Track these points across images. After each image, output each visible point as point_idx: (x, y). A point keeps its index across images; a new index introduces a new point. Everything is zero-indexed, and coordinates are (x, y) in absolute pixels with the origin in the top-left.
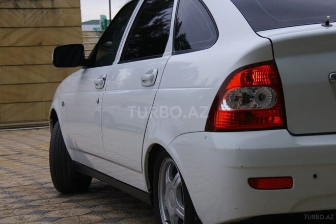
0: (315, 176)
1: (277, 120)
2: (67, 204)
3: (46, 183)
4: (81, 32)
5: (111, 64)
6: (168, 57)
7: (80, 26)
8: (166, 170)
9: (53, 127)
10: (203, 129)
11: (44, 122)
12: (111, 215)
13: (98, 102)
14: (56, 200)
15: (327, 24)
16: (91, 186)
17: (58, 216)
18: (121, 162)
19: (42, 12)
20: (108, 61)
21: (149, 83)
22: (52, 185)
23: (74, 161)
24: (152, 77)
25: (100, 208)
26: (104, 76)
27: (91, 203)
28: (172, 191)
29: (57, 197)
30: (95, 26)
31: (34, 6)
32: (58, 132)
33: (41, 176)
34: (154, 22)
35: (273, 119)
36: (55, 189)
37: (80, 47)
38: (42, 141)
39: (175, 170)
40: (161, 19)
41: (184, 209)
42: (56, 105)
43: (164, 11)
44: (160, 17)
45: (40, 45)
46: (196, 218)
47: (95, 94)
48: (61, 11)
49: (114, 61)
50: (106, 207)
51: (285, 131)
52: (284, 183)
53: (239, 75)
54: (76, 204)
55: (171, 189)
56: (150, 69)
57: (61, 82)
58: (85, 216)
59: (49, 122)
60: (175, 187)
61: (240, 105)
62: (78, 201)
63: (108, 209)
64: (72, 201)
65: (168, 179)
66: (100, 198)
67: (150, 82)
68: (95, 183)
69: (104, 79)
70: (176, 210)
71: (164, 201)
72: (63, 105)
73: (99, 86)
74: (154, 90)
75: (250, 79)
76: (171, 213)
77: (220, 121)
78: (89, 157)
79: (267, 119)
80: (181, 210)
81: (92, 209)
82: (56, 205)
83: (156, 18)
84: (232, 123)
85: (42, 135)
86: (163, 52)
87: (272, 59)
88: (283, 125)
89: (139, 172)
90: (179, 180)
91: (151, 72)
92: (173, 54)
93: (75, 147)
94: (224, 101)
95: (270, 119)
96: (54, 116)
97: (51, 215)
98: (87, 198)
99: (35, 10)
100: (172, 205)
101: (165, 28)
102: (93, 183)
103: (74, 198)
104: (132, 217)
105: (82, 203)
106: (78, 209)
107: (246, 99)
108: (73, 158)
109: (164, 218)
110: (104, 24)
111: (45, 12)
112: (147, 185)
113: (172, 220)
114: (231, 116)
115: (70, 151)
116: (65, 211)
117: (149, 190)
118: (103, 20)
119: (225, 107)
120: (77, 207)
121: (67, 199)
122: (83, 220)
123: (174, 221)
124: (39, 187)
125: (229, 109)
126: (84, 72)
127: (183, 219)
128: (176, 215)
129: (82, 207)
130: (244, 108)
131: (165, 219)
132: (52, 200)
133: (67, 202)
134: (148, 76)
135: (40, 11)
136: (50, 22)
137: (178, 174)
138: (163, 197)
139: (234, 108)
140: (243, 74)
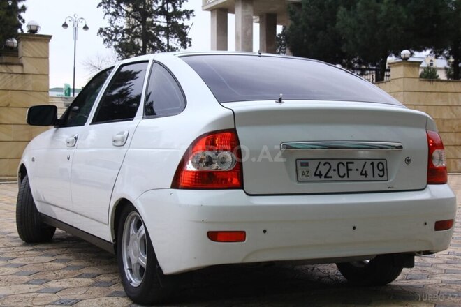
0: (265, 231)
1: (235, 181)
2: (31, 252)
3: (10, 233)
4: (48, 97)
5: (83, 125)
6: (139, 121)
7: (48, 92)
8: (131, 223)
9: (22, 181)
10: (170, 186)
11: (7, 178)
12: (74, 263)
13: (69, 159)
14: (21, 249)
15: (280, 101)
16: (55, 237)
17: (23, 263)
18: (86, 214)
19: (12, 76)
20: (81, 122)
21: (119, 143)
22: (17, 235)
23: (40, 213)
24: (123, 138)
25: (64, 257)
26: (76, 136)
27: (55, 252)
28: (136, 242)
29: (21, 246)
30: (58, 93)
31: (4, 71)
32: (27, 186)
33: (5, 226)
34: (120, 91)
35: (232, 180)
36: (20, 239)
37: (54, 109)
38: (5, 195)
39: (139, 223)
40: (127, 89)
41: (146, 258)
42: (26, 160)
43: (129, 82)
44: (126, 87)
45: (8, 106)
46: (157, 267)
47: (66, 151)
48: (30, 77)
49: (85, 121)
50: (70, 256)
51: (242, 190)
52: (239, 236)
53: (204, 140)
54: (39, 253)
55: (135, 240)
56: (121, 130)
57: (29, 141)
58: (49, 264)
59: (17, 177)
60: (139, 238)
61: (204, 166)
62: (42, 250)
63: (71, 258)
64: (36, 250)
65: (132, 231)
66: (63, 248)
67: (122, 142)
68: (59, 234)
69: (76, 138)
70: (138, 259)
71: (127, 250)
72: (33, 160)
73: (71, 145)
74: (124, 150)
75: (213, 143)
76: (134, 262)
77: (185, 179)
78: (55, 209)
79: (226, 180)
80: (143, 259)
81: (56, 257)
82: (20, 253)
83: (123, 87)
84: (195, 182)
85: (5, 189)
86: (134, 116)
87: (233, 127)
88: (240, 186)
89: (105, 224)
90: (144, 232)
91: (122, 133)
92: (143, 118)
93: (43, 199)
94: (190, 162)
95: (229, 180)
96: (23, 171)
97: (15, 261)
98: (50, 247)
99: (5, 75)
100: (135, 255)
101: (128, 96)
102: (57, 234)
103: (38, 247)
104: (94, 266)
105: (45, 252)
106: (41, 257)
107: (210, 161)
108: (39, 210)
109: (126, 266)
110: (67, 92)
111: (15, 76)
112: (112, 236)
113: (134, 268)
114: (196, 176)
115: (37, 204)
116: (29, 258)
117: (114, 241)
118: (67, 89)
119: (190, 167)
120: (41, 255)
121: (31, 248)
122: (47, 267)
123: (136, 269)
124: (3, 236)
125: (194, 169)
126: (56, 131)
127: (145, 267)
128: (138, 263)
129: (46, 255)
130: (206, 169)
131: (128, 267)
132: (16, 248)
133: (31, 250)
134: (120, 136)
135: (10, 76)
136: (19, 86)
137: (143, 226)
138: (127, 247)
139: (198, 168)
140: (208, 139)
